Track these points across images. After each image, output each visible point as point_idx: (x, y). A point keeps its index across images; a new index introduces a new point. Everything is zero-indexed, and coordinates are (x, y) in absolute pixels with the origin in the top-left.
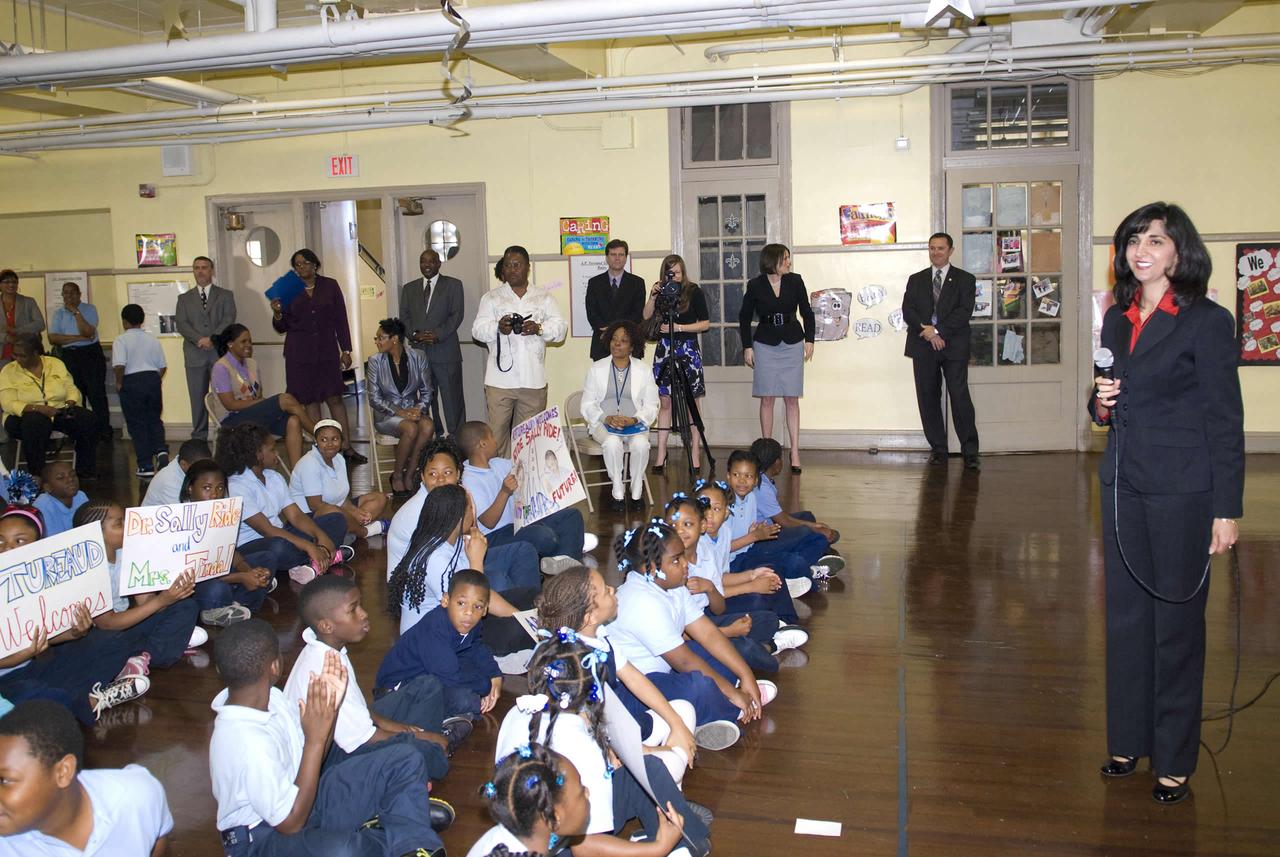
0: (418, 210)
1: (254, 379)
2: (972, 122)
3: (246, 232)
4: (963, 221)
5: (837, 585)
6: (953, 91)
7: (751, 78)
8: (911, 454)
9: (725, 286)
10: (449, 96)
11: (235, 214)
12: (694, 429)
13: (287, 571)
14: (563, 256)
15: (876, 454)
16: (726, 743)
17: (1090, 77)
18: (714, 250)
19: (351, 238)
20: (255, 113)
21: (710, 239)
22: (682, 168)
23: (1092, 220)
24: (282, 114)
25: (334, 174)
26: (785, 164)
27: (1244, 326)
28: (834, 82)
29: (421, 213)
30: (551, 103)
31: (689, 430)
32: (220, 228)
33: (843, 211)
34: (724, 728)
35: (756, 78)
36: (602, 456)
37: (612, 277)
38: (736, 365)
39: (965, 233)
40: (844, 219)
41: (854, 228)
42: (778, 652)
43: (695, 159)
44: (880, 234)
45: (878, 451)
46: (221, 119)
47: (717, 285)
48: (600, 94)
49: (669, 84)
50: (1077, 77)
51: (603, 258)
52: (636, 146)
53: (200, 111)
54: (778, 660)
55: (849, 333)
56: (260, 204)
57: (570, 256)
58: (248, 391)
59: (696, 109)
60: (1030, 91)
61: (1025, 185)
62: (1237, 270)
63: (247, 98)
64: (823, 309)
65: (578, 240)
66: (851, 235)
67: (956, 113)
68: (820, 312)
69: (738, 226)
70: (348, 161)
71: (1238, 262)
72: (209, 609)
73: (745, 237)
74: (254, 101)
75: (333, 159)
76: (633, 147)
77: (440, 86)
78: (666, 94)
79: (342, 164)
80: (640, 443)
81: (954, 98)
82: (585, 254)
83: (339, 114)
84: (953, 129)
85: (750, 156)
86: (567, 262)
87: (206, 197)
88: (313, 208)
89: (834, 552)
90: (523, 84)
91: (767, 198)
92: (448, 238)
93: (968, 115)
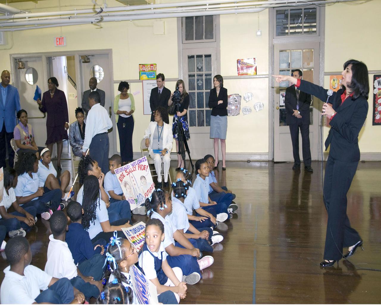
0: (88, 61)
1: (30, 133)
2: (284, 24)
3: (25, 70)
4: (280, 65)
5: (235, 216)
6: (277, 11)
7: (206, 5)
8: (262, 162)
9: (198, 93)
10: (95, 12)
11: (21, 62)
12: (186, 153)
13: (40, 214)
14: (140, 80)
15: (249, 162)
16: (196, 281)
17: (324, 5)
18: (193, 78)
19: (65, 73)
20: (27, 18)
21: (192, 73)
22: (182, 43)
23: (324, 65)
24: (37, 19)
25: (57, 45)
26: (218, 41)
27: (376, 109)
28: (235, 7)
29: (89, 62)
30: (135, 15)
31: (185, 153)
32: (16, 68)
33: (238, 62)
34: (195, 275)
35: (208, 5)
36: (154, 164)
37: (159, 89)
38: (201, 126)
39: (280, 71)
40: (238, 65)
41: (242, 69)
42: (213, 244)
43: (186, 39)
44: (251, 71)
45: (250, 161)
46: (15, 20)
47: (194, 93)
48: (153, 11)
49: (177, 7)
50: (320, 5)
51: (155, 81)
52: (166, 34)
53: (6, 17)
54: (213, 247)
55: (240, 113)
56: (30, 57)
57: (143, 80)
58: (27, 138)
59: (187, 18)
60: (303, 11)
61: (301, 50)
62: (374, 86)
63: (24, 11)
64: (231, 102)
65: (145, 73)
66: (241, 72)
67: (278, 20)
68: (230, 104)
69: (202, 68)
70: (62, 39)
71: (374, 83)
72: (11, 231)
73: (204, 72)
74: (27, 13)
75: (57, 38)
76: (165, 34)
77: (92, 7)
78: (175, 12)
79: (60, 40)
80: (167, 158)
81: (277, 14)
82: (148, 80)
83: (58, 18)
84: (277, 28)
85: (206, 38)
86: (142, 83)
87: (10, 54)
88: (50, 59)
89: (234, 203)
90: (125, 6)
91: (212, 56)
92: (101, 73)
93: (283, 21)
